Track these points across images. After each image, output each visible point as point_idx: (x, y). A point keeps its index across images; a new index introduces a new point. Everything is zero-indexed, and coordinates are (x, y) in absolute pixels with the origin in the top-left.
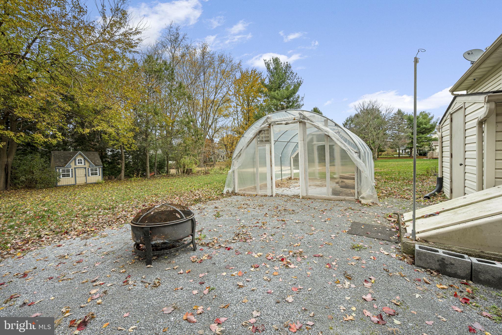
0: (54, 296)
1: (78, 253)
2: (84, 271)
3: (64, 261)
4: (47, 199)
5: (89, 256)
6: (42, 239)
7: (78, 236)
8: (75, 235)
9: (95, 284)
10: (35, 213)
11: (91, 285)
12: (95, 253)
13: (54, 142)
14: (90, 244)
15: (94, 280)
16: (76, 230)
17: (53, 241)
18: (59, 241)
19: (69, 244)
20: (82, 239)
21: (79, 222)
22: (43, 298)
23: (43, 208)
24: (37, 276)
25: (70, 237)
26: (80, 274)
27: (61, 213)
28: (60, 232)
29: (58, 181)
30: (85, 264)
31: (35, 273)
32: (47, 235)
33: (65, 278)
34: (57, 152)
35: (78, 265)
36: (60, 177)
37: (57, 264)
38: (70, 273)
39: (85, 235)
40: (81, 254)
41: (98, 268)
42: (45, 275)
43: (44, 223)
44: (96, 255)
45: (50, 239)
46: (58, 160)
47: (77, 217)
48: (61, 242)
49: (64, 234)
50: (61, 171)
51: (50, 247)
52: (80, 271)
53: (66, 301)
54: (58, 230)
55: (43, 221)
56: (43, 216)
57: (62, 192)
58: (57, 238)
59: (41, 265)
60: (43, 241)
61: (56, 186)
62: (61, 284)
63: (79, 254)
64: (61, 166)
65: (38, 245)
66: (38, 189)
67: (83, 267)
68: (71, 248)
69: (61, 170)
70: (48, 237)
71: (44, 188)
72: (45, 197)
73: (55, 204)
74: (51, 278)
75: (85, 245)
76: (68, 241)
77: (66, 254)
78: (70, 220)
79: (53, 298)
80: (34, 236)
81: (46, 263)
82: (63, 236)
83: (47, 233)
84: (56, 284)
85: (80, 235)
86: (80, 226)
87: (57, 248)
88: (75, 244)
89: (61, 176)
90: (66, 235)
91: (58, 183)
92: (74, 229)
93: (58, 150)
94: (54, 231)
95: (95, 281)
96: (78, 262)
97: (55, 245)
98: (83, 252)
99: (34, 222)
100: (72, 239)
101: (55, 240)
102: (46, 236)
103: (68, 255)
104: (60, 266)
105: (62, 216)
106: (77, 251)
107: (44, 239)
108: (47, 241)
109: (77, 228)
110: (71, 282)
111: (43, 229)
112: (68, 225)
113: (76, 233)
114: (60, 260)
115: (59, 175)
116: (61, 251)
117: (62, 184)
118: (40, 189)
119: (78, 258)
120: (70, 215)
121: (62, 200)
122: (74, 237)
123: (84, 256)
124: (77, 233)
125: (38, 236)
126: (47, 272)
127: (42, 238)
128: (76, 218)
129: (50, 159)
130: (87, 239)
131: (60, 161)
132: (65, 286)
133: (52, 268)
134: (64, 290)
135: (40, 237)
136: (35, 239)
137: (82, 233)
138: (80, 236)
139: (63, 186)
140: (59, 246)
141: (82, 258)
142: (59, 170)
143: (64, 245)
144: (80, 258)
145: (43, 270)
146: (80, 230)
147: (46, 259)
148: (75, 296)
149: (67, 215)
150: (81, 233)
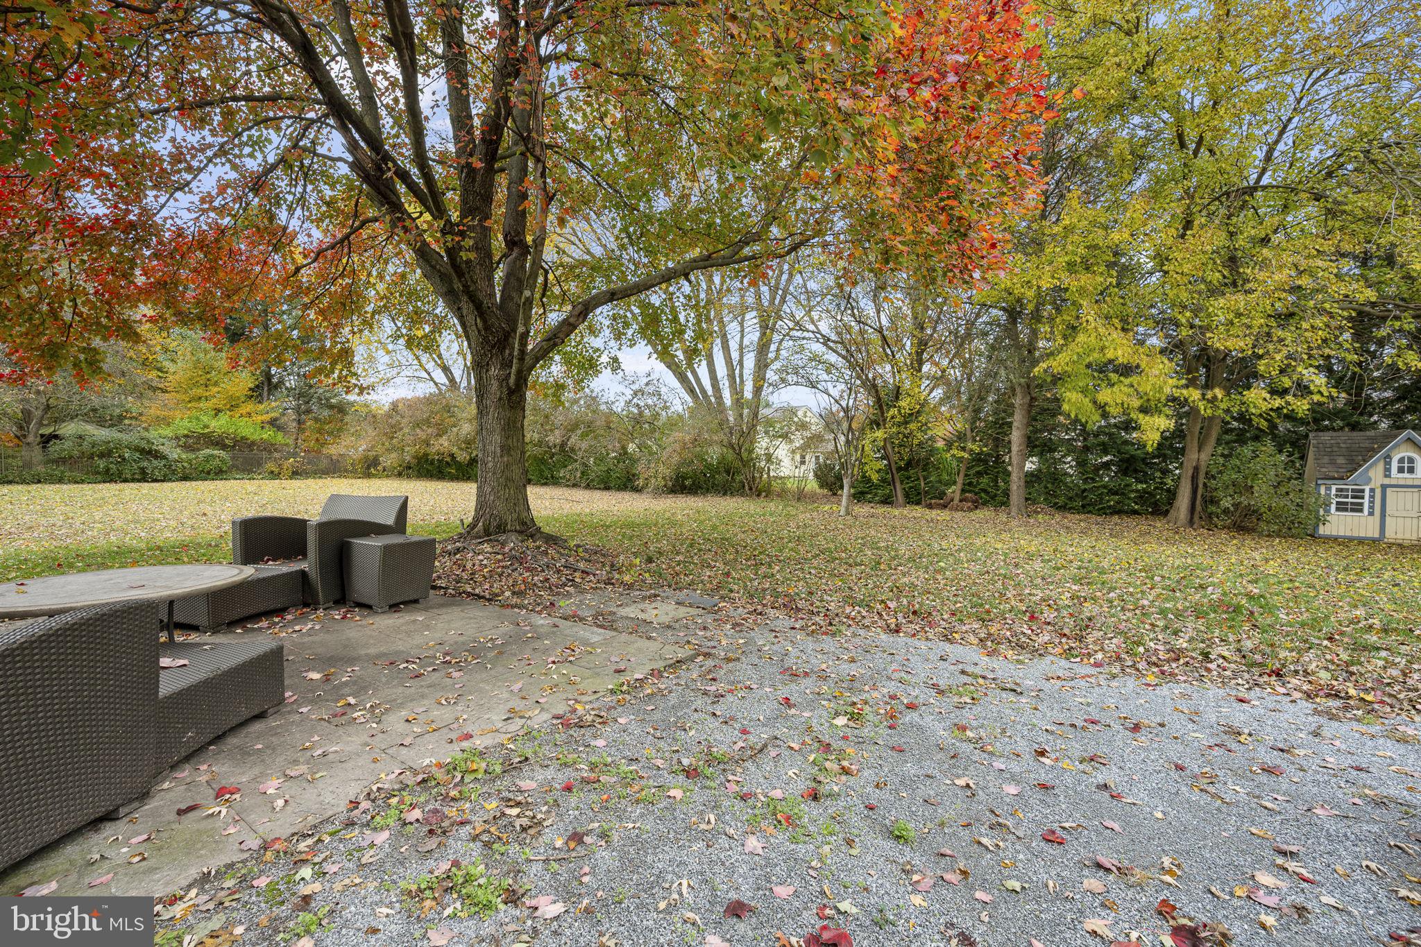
0: (1164, 813)
1: (1281, 746)
2: (1269, 805)
3: (1234, 746)
4: (1272, 568)
5: (1310, 772)
6: (1209, 665)
7: (1309, 696)
8: (1301, 691)
9: (1280, 861)
10: (1225, 594)
11: (1268, 853)
12: (1335, 776)
13: (1302, 406)
14: (1334, 738)
15: (1285, 847)
16: (1310, 678)
17: (1233, 682)
18: (1250, 689)
19: (1271, 706)
20: (1316, 712)
21: (1328, 657)
22: (1142, 799)
23: (1250, 587)
24: (1156, 746)
25: (1283, 690)
26: (1254, 806)
27: (1287, 614)
28: (1260, 665)
29: (1319, 521)
30: (1284, 787)
31: (1157, 735)
32: (1224, 658)
33: (1211, 789)
34: (1326, 437)
35: (1264, 778)
36: (1328, 511)
37: (1212, 742)
38: (1229, 783)
39: (1334, 704)
40: (1288, 752)
41: (1319, 822)
42: (1174, 751)
43: (1230, 627)
44: (1334, 780)
45: (1228, 673)
46: (1326, 460)
47: (1330, 639)
48: (1252, 692)
49: (1270, 676)
50: (1334, 492)
51: (1221, 692)
52: (1258, 797)
53: (1183, 845)
54: (1258, 657)
55: (1233, 620)
56: (1237, 609)
57: (1325, 555)
58: (1246, 676)
59: (1178, 724)
60: (1208, 670)
61: (1312, 536)
62: (1195, 796)
63: (1282, 750)
64: (1334, 478)
65: (1196, 675)
66: (1261, 535)
67: (1273, 791)
68: (1270, 722)
69: (1334, 488)
70: (1226, 664)
71: (1278, 536)
72: (1267, 561)
73: (1285, 586)
74: (1180, 768)
75: (1316, 734)
76: (1275, 698)
77: (1246, 731)
78: (1306, 641)
79: (1160, 815)
80: (1194, 650)
81: (1190, 726)
82: (1266, 678)
83: (1226, 654)
84: (1184, 789)
85: (1317, 696)
86: (1327, 669)
87: (1235, 705)
88: (1286, 716)
89: (1333, 507)
90: (1274, 678)
91: (1321, 527)
92: (1306, 673)
93: (1333, 429)
94: (1244, 657)
95: (1284, 853)
96: (1268, 770)
97: (1234, 693)
98: (1297, 751)
99: (1213, 615)
100: (1289, 699)
101: (1240, 681)
102: (1221, 661)
103: (1250, 735)
104: (1217, 752)
105: (1290, 624)
106: (1280, 738)
107: (1212, 666)
108: (1219, 675)
109: (1314, 673)
110: (1218, 809)
111: (1222, 640)
112: (1294, 654)
113: (1306, 687)
114: (1226, 737)
115: (1327, 505)
116: (1239, 716)
117: (1334, 533)
118: (1268, 536)
119: (1273, 759)
120: (1313, 628)
121: (1311, 579)
122: (1297, 695)
123: (1293, 763)
124: (1309, 687)
125: (1202, 654)
126: (1181, 748)
127: (1211, 662)
128: (1325, 643)
129: (1303, 457)
130: (1333, 717)
131: (1333, 462)
132: (1200, 808)
133: (1196, 744)
134: (1194, 817)
135: (1206, 655)
136: (1193, 658)
137: (1328, 695)
138: (1318, 700)
139: (1335, 539)
140: (1241, 701)
141: (1284, 765)
142: (1328, 489)
143: (1257, 703)
144: (1278, 762)
145: (1176, 738)
146: (1322, 682)
147: (1194, 717)
148: (1211, 851)
149: (1303, 625)
150: (1321, 693)
